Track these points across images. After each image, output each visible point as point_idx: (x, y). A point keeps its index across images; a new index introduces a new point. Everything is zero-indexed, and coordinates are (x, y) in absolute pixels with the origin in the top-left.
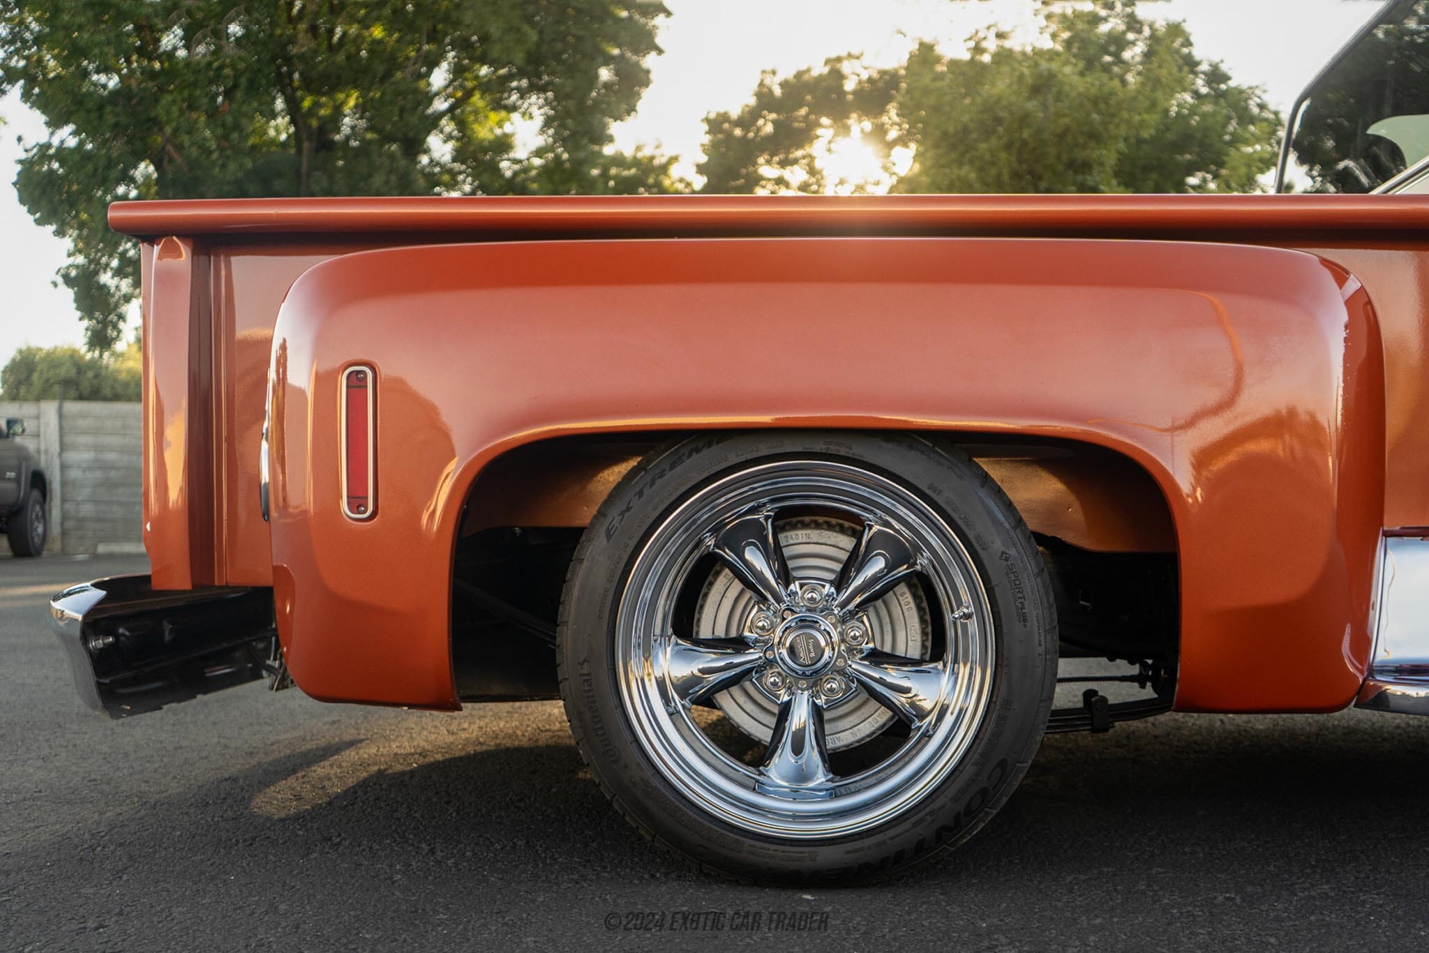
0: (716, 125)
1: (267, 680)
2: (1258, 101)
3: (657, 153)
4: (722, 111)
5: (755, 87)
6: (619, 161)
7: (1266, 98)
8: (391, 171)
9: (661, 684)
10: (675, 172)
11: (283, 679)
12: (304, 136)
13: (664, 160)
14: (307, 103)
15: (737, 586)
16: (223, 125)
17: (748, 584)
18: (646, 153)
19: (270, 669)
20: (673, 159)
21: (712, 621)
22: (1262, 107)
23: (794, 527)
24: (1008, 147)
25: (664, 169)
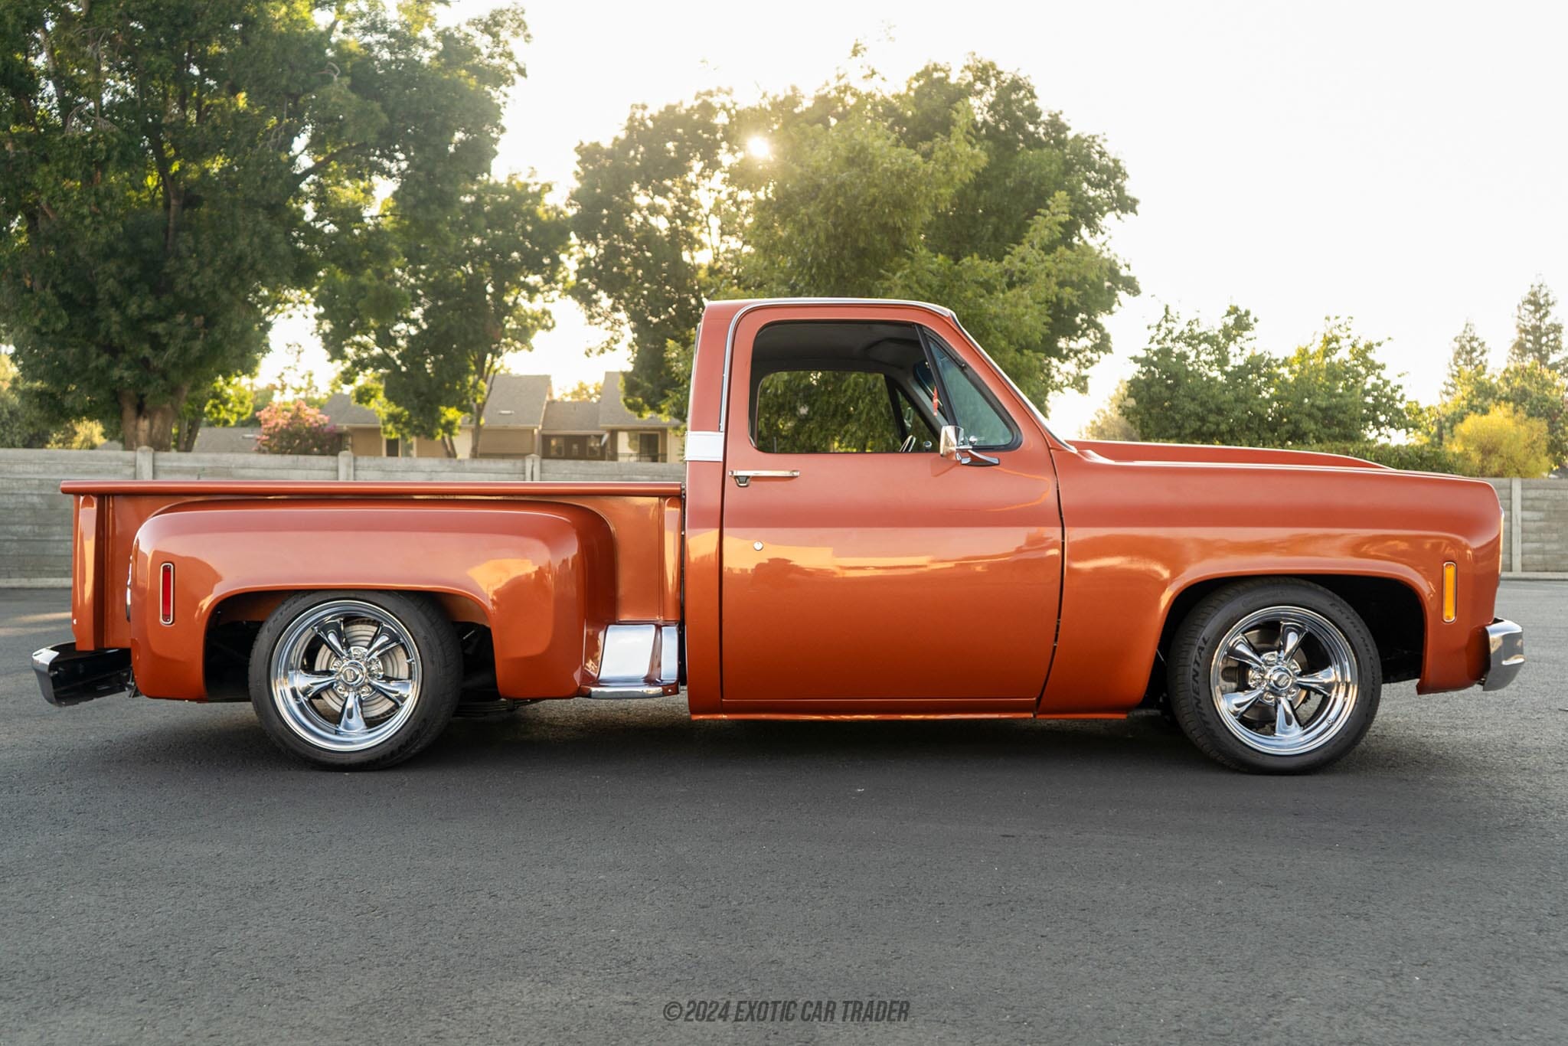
0: (588, 154)
1: (127, 692)
2: (1098, 149)
3: (530, 181)
4: (594, 141)
5: (625, 123)
6: (496, 189)
7: (1106, 147)
8: (254, 233)
9: (294, 692)
10: (549, 200)
11: (137, 690)
12: (172, 194)
13: (537, 188)
14: (175, 167)
15: (329, 652)
16: (96, 194)
17: (330, 648)
18: (522, 179)
19: (130, 687)
20: (548, 187)
21: (320, 664)
22: (1102, 154)
23: (353, 624)
24: (826, 212)
25: (537, 197)
